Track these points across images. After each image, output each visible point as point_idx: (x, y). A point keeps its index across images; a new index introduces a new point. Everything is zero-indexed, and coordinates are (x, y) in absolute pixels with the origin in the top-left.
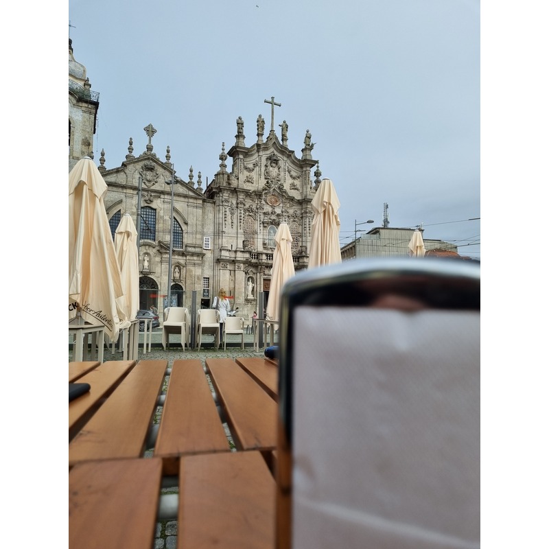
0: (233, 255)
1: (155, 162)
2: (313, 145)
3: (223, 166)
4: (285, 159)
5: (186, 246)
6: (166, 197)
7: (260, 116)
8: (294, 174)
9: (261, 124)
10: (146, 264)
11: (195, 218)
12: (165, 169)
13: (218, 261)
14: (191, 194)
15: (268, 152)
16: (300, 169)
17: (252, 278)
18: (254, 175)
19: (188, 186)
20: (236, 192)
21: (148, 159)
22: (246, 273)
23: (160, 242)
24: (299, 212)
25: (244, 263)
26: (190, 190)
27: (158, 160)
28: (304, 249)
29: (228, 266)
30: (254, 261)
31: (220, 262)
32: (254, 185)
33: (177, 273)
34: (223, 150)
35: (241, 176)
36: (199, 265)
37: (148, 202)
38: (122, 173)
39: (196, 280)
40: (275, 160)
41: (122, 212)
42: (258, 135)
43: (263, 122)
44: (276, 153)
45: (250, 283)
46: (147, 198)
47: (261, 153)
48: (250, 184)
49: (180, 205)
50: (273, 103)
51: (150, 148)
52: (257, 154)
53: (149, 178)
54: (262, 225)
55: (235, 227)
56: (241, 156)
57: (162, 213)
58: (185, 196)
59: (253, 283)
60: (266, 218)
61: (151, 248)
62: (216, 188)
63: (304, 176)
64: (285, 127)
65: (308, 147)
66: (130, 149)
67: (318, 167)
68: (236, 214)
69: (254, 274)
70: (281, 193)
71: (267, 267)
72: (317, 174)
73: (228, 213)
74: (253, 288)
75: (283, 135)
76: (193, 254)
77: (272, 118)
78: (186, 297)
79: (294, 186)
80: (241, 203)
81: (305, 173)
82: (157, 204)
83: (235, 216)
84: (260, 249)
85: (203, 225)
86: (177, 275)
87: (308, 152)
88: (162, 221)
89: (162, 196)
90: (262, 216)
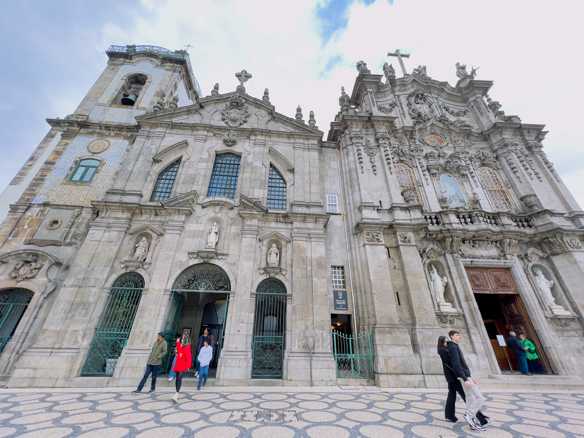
0: (387, 216)
1: (245, 100)
4: (434, 96)
5: (292, 205)
6: (259, 137)
7: (386, 64)
8: (455, 110)
10: (213, 239)
11: (307, 164)
12: (259, 107)
13: (358, 228)
14: (300, 132)
15: (408, 93)
17: (437, 264)
19: (296, 123)
22: (422, 254)
23: (243, 199)
25: (415, 229)
26: (297, 127)
29: (382, 238)
30: (433, 228)
31: (362, 231)
33: (274, 255)
36: (318, 237)
37: (230, 144)
38: (197, 115)
39: (315, 268)
40: (422, 94)
41: (183, 160)
46: (226, 138)
47: (397, 94)
49: (283, 148)
51: (241, 89)
52: (392, 95)
53: (233, 116)
55: (380, 172)
56: (370, 90)
57: (250, 158)
58: (290, 135)
59: (442, 274)
60: (431, 163)
61: (225, 210)
65: (468, 76)
69: (440, 255)
70: (446, 127)
71: (464, 239)
73: (364, 155)
79: (462, 123)
80: (384, 138)
82: (244, 147)
83: (377, 157)
85: (321, 176)
86: (274, 259)
88: (249, 170)
90: (423, 161)
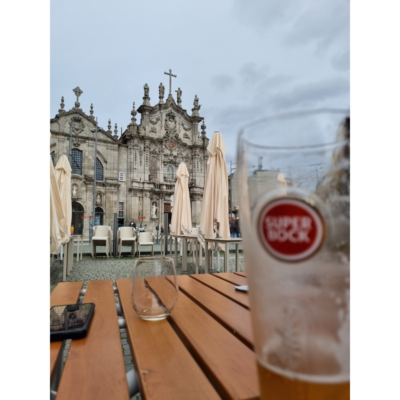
0: (141, 186)
1: (82, 115)
2: (200, 106)
3: (134, 120)
4: (180, 115)
5: (106, 179)
6: (90, 142)
7: (161, 84)
8: (186, 127)
9: (162, 89)
10: (74, 192)
11: (113, 158)
12: (89, 120)
13: (130, 190)
14: (109, 140)
15: (167, 110)
16: (190, 123)
17: (155, 203)
18: (157, 127)
19: (108, 134)
20: (144, 139)
21: (76, 113)
22: (151, 199)
23: (85, 176)
24: (190, 155)
25: (150, 191)
26: (108, 137)
27: (84, 113)
28: (193, 181)
29: (138, 194)
30: (157, 190)
31: (131, 191)
32: (157, 134)
33: (99, 199)
34: (134, 107)
35: (147, 127)
36: (115, 193)
37: (77, 145)
38: (56, 123)
39: (114, 204)
40: (172, 116)
41: (55, 153)
42: (160, 97)
43: (164, 88)
44: (173, 111)
45: (154, 206)
46: (75, 142)
47: (162, 111)
48: (154, 133)
49: (101, 148)
50: (170, 75)
51: (77, 105)
52: (159, 112)
53: (76, 127)
54: (163, 164)
55: (143, 165)
56: (147, 113)
57: (87, 154)
58: (105, 142)
59: (156, 206)
60: (166, 158)
61: (78, 180)
62: (128, 136)
63: (193, 128)
64: (179, 93)
65: (197, 108)
66: (62, 105)
67: (203, 122)
68: (144, 155)
69: (157, 199)
70: (177, 140)
71: (167, 195)
72: (203, 127)
73: (138, 154)
74: (157, 210)
75: (178, 98)
76: (111, 185)
77: (170, 86)
78: (106, 217)
79: (187, 135)
80: (147, 147)
81: (195, 127)
82: (84, 147)
83: (143, 157)
84: (162, 181)
85: (118, 163)
86: (99, 201)
87: (196, 111)
88: (87, 160)
89: (87, 141)
90: (163, 157)
